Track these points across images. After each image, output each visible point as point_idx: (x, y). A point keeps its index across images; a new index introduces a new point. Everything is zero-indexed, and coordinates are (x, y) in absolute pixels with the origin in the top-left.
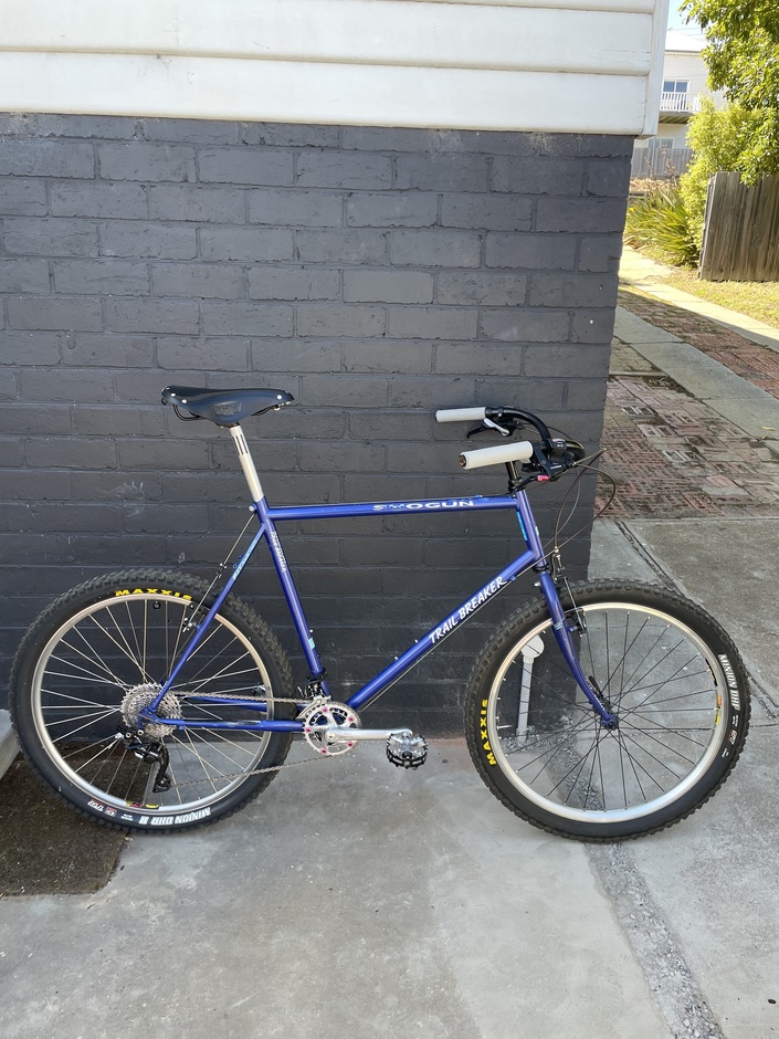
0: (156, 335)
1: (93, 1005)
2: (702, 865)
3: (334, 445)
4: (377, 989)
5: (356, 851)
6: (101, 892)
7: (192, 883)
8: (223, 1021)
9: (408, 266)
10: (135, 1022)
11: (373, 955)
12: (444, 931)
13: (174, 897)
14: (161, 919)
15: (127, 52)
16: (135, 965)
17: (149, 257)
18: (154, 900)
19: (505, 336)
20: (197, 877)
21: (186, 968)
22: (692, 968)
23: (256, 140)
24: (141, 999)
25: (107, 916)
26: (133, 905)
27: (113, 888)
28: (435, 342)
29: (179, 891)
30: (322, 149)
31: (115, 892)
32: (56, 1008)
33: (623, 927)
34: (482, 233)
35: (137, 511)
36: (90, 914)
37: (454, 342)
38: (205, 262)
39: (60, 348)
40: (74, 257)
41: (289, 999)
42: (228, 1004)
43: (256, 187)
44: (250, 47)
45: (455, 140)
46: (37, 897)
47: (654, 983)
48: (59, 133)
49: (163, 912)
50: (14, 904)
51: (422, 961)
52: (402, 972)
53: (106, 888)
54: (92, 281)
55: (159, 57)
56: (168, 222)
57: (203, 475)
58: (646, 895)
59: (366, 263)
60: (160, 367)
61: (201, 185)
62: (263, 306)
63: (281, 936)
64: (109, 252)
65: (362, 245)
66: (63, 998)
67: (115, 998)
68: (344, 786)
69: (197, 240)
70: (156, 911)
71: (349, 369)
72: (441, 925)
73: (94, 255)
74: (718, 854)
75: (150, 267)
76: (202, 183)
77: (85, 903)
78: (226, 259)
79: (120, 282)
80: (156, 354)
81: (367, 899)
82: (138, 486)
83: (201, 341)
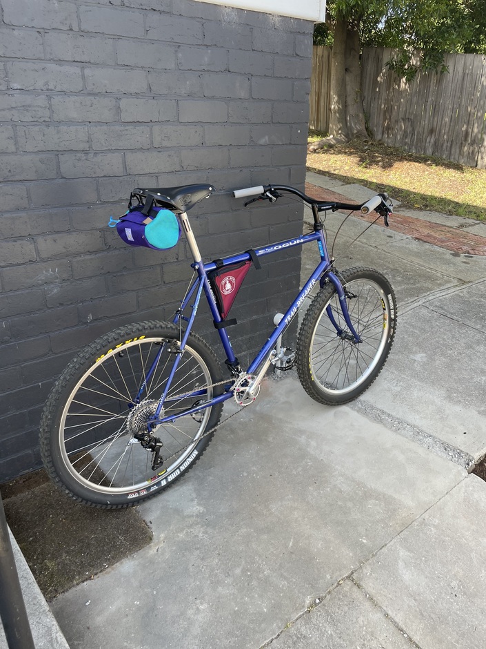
0: (57, 153)
1: (223, 591)
2: (397, 395)
4: (340, 503)
5: (263, 454)
6: (155, 540)
7: (201, 509)
8: (293, 556)
9: (213, 98)
10: (254, 583)
11: (322, 492)
12: (337, 467)
13: (199, 520)
14: (206, 532)
16: (220, 560)
17: (48, 90)
18: (191, 526)
19: (262, 142)
20: (199, 504)
21: (247, 545)
22: (431, 434)
23: (119, 2)
24: (244, 571)
25: (174, 548)
26: (181, 535)
27: (159, 535)
28: (229, 148)
29: (197, 516)
30: (161, 13)
31: (162, 535)
33: (396, 431)
34: (250, 76)
35: (56, 290)
36: (163, 554)
37: (239, 147)
38: (89, 94)
41: (310, 529)
42: (287, 547)
43: (120, 38)
45: (234, 15)
46: (118, 564)
47: (426, 446)
49: (202, 530)
50: (106, 575)
51: (343, 483)
52: (341, 491)
53: (155, 537)
56: (60, 62)
57: (100, 255)
58: (389, 415)
59: (190, 96)
60: (63, 177)
61: (82, 33)
62: (130, 127)
63: (274, 507)
64: (16, 86)
65: (188, 83)
66: (203, 598)
67: (229, 580)
69: (83, 77)
70: (199, 531)
72: (333, 465)
73: (4, 88)
74: (398, 389)
75: (49, 98)
76: (84, 33)
77: (151, 551)
78: (104, 91)
79: (27, 111)
80: (58, 167)
81: (292, 471)
82: (54, 271)
83: (91, 155)
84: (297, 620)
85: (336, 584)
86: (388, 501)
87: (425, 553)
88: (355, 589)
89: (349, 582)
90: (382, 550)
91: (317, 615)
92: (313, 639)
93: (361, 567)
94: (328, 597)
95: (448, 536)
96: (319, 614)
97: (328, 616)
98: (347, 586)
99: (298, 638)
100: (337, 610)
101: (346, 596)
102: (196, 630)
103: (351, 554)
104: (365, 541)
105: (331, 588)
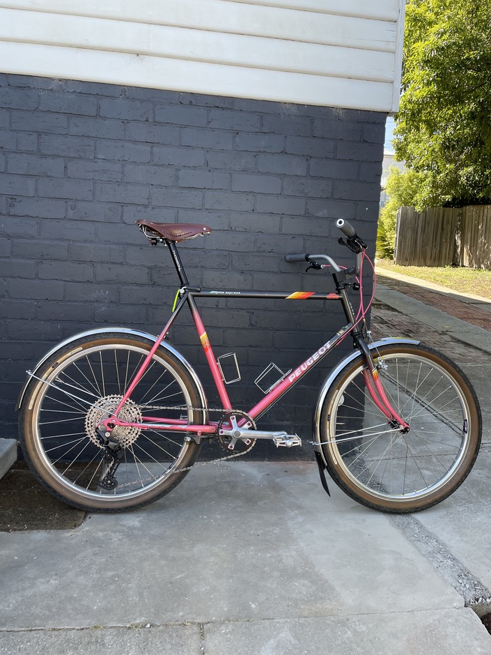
0: (123, 205)
1: (82, 580)
3: (223, 273)
4: (266, 569)
5: (239, 509)
6: (77, 529)
7: (137, 524)
8: (170, 585)
9: (268, 173)
10: (112, 587)
11: (260, 554)
12: (302, 543)
13: (126, 530)
14: (120, 540)
15: (121, 51)
16: (107, 561)
17: (123, 160)
18: (114, 532)
19: (320, 214)
20: (140, 521)
21: (141, 561)
22: (457, 558)
23: (188, 102)
24: (113, 577)
25: (84, 539)
26: (100, 534)
27: (86, 527)
28: (281, 216)
29: (128, 528)
30: (223, 109)
31: (88, 528)
32: (57, 582)
33: (411, 541)
34: (309, 158)
35: (103, 309)
36: (72, 539)
37: (292, 216)
38: (155, 165)
39: (66, 209)
40: (80, 158)
41: (211, 574)
42: (171, 577)
43: (186, 126)
44: (187, 54)
45: (294, 109)
46: (35, 531)
47: (436, 565)
48: (79, 91)
49: (120, 537)
50: (20, 534)
51: (291, 556)
52: (280, 561)
53: (80, 527)
54: (89, 172)
55: (138, 55)
57: (145, 288)
58: (421, 528)
59: (245, 171)
60: (124, 223)
62: (185, 191)
63: (199, 548)
64: (100, 156)
65: (243, 161)
66: (61, 577)
67: (96, 576)
68: (225, 482)
69: (152, 153)
70: (116, 537)
71: (233, 229)
72: (300, 541)
73: (92, 157)
75: (123, 166)
76: (156, 123)
77: (68, 534)
78: (167, 164)
79: (105, 173)
80: (122, 215)
81: (251, 530)
82: (105, 293)
83: (150, 209)
84: (111, 627)
85: (180, 623)
86: (323, 589)
87: (313, 648)
88: (195, 637)
89: (196, 629)
90: (263, 621)
91: (133, 636)
92: (109, 650)
93: (223, 622)
94: (161, 628)
95: (363, 648)
96: (137, 635)
97: (144, 642)
98: (192, 631)
99: (97, 642)
100: (158, 643)
101: (181, 637)
102: (29, 593)
103: (226, 609)
104: (253, 606)
105: (171, 623)
